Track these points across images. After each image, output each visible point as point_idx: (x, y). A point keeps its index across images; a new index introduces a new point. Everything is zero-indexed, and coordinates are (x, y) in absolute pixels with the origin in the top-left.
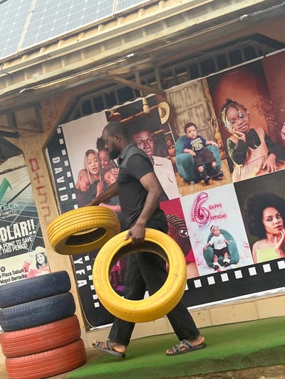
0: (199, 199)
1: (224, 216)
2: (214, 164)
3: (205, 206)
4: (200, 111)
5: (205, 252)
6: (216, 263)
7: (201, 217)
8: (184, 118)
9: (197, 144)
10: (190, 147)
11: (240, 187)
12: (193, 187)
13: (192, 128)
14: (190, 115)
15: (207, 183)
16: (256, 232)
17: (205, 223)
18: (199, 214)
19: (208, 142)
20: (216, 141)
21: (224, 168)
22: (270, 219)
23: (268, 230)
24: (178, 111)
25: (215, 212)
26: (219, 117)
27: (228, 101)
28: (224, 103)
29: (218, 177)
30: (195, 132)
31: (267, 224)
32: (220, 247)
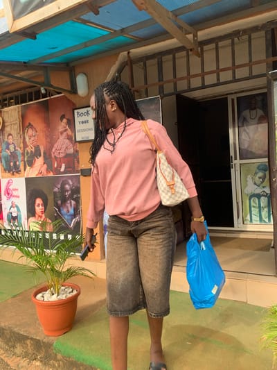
0: (9, 183)
1: (18, 197)
2: (18, 163)
3: (11, 187)
4: (16, 127)
5: (8, 216)
6: (12, 224)
7: (8, 194)
8: (7, 129)
9: (12, 147)
10: (8, 148)
11: (28, 181)
12: (7, 174)
13: (11, 137)
14: (11, 128)
15: (13, 174)
16: (31, 212)
17: (9, 198)
18: (8, 192)
19: (17, 148)
20: (20, 148)
21: (22, 168)
22: (39, 206)
23: (37, 212)
24: (6, 124)
25: (15, 193)
26: (24, 133)
27: (30, 124)
28: (28, 124)
29: (18, 172)
30: (12, 140)
31: (37, 208)
32: (14, 215)
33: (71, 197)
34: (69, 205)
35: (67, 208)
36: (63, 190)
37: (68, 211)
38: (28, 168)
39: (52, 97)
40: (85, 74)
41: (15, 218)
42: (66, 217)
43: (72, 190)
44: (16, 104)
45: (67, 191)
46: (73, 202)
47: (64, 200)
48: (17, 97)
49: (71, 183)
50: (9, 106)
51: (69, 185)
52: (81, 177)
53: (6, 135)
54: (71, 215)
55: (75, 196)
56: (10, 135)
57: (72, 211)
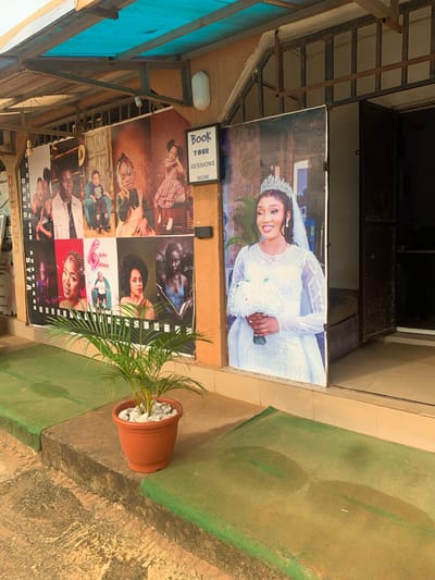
0: (94, 245)
1: (106, 266)
2: (106, 216)
3: (97, 252)
4: (104, 160)
5: (93, 293)
6: (98, 305)
7: (93, 261)
8: (92, 163)
9: (98, 191)
10: (93, 193)
11: (121, 243)
12: (92, 232)
13: (96, 175)
14: (97, 162)
15: (100, 232)
16: (125, 289)
17: (95, 267)
18: (92, 259)
19: (105, 193)
21: (112, 222)
22: (135, 281)
23: (132, 289)
24: (90, 156)
25: (102, 260)
26: (115, 169)
27: (123, 155)
28: (120, 156)
29: (107, 229)
30: (97, 181)
31: (132, 284)
32: (102, 292)
33: (180, 270)
34: (177, 282)
35: (175, 285)
36: (169, 258)
37: (176, 291)
38: (121, 223)
39: (156, 112)
40: (206, 72)
41: (102, 297)
42: (173, 299)
43: (181, 258)
44: (104, 125)
45: (176, 260)
46: (183, 278)
47: (171, 274)
48: (105, 113)
49: (181, 249)
50: (95, 127)
51: (178, 251)
52: (196, 239)
53: (90, 172)
54: (180, 297)
55: (186, 269)
56: (95, 172)
57: (181, 291)
